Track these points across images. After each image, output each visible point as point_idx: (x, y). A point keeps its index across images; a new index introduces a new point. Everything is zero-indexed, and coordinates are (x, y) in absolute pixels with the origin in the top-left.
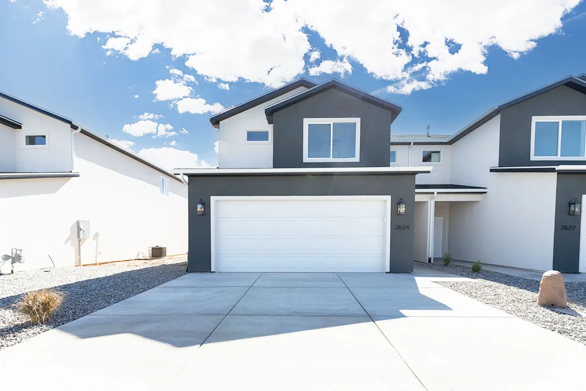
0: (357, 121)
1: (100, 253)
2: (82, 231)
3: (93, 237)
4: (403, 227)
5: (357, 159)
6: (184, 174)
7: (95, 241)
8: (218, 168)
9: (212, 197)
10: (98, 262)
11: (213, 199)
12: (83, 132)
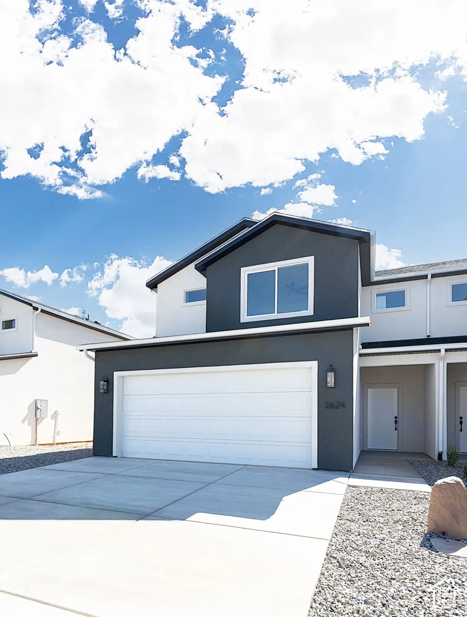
0: (310, 260)
1: (58, 434)
2: (39, 410)
3: (52, 416)
4: (336, 405)
5: (310, 312)
6: (88, 350)
7: (54, 421)
8: (154, 337)
9: (115, 373)
10: (55, 443)
11: (117, 374)
12: (42, 311)
